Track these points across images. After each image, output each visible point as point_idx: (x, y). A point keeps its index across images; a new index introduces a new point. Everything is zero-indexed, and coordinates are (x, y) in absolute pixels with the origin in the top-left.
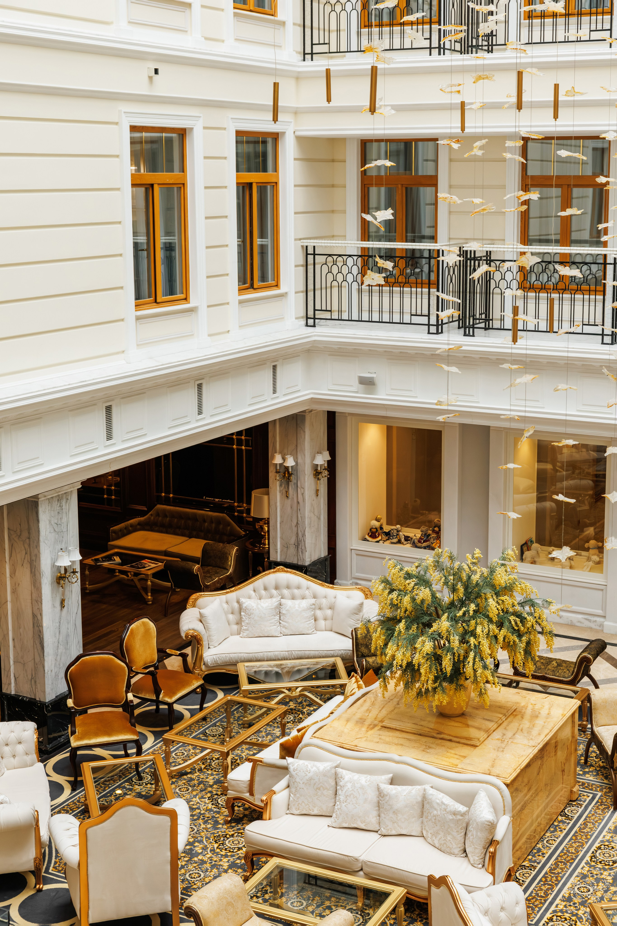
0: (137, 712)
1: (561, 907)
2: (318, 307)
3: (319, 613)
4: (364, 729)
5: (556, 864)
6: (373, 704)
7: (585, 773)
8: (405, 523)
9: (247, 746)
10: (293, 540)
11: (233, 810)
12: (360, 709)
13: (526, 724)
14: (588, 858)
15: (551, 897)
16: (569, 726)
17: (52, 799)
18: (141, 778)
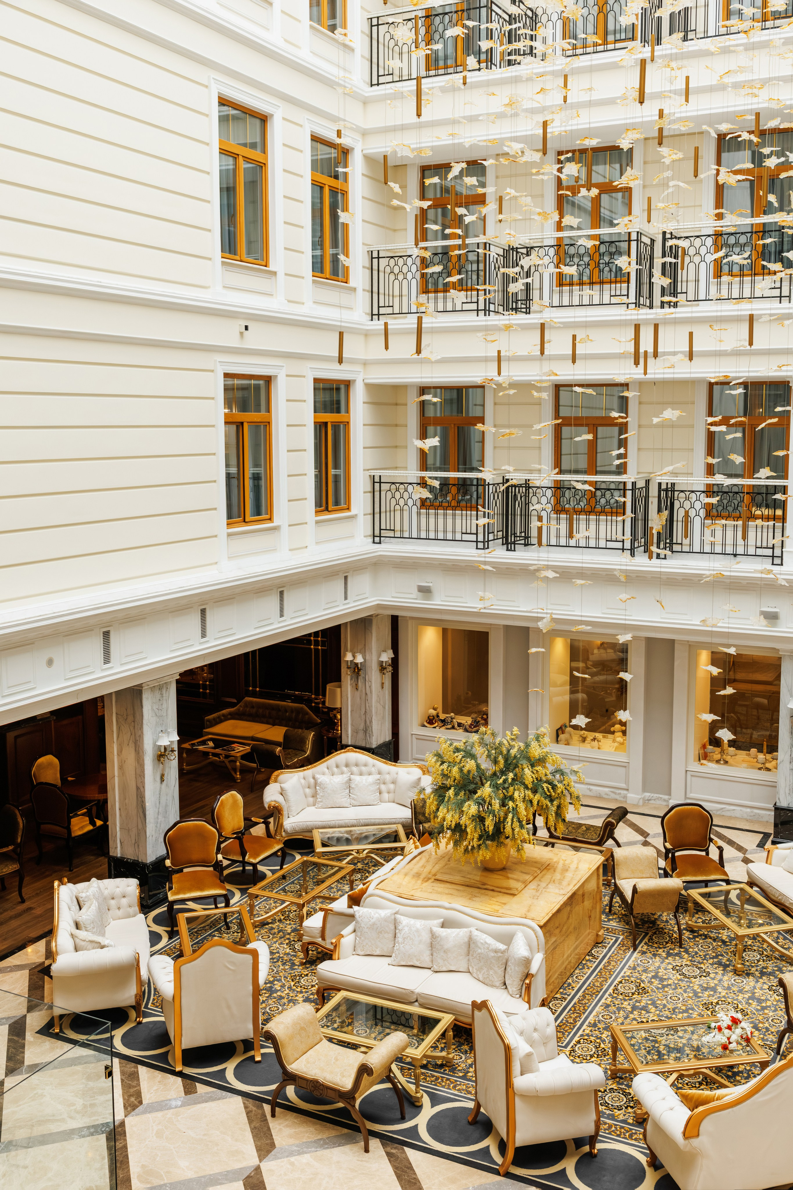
0: (226, 872)
1: (587, 1032)
2: (383, 527)
3: (383, 787)
4: (420, 882)
5: (584, 996)
6: (428, 861)
7: (609, 920)
8: (458, 713)
9: (321, 900)
10: (362, 726)
11: (308, 954)
12: (417, 866)
13: (557, 876)
14: (611, 990)
15: (578, 1024)
16: (595, 877)
17: (152, 946)
18: (228, 928)
